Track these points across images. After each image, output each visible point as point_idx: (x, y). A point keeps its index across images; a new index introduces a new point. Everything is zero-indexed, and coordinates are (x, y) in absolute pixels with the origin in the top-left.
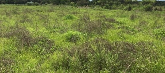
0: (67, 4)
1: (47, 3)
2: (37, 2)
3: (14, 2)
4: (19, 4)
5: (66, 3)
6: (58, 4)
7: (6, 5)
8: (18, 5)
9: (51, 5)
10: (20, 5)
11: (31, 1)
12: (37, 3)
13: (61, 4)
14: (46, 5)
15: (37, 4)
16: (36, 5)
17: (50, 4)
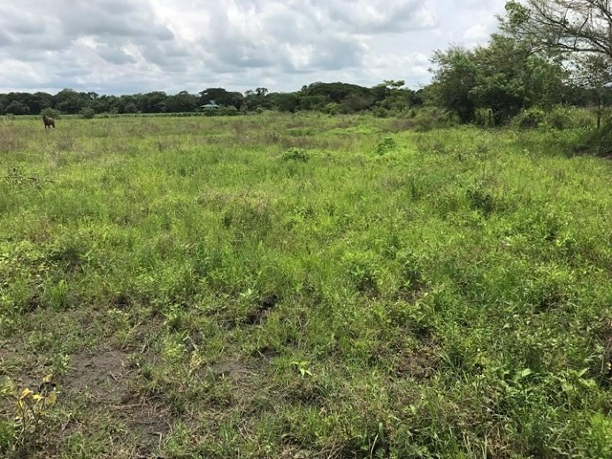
0: (316, 110)
1: (263, 106)
2: (230, 104)
3: (162, 106)
4: (182, 113)
5: (315, 107)
6: (292, 111)
7: (148, 116)
8: (179, 116)
9: (275, 112)
10: (184, 115)
11: (212, 102)
12: (232, 107)
13: (299, 109)
14: (260, 112)
15: (233, 111)
16: (230, 115)
17: (270, 110)
